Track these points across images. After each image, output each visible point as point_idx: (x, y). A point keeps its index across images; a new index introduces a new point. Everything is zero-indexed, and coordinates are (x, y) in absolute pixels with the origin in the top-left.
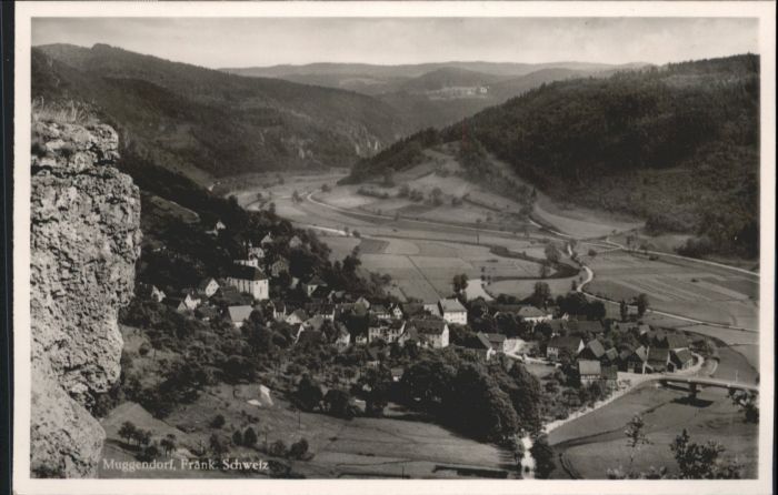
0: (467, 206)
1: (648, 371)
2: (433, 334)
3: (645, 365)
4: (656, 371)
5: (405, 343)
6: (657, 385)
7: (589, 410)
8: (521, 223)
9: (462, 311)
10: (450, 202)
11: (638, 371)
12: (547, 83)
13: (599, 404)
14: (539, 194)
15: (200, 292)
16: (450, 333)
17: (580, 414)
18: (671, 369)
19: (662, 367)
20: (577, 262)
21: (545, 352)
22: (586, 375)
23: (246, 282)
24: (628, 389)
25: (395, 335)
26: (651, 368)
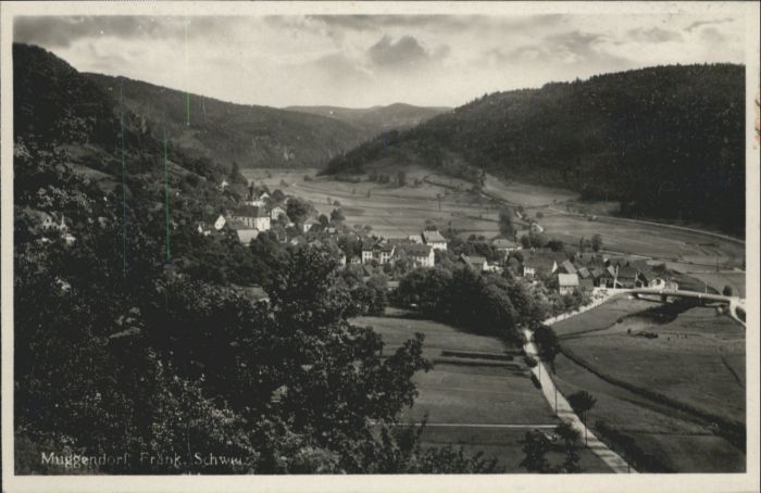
0: (427, 185)
1: (619, 287)
2: (420, 256)
3: (616, 281)
4: (625, 287)
5: (396, 262)
6: (630, 297)
7: (575, 313)
8: (475, 197)
9: (443, 242)
10: (412, 183)
11: (610, 285)
12: (489, 94)
13: (583, 309)
14: (487, 176)
15: (210, 226)
16: (436, 257)
17: (567, 316)
18: (639, 285)
19: (631, 284)
20: (528, 221)
21: (522, 271)
22: (565, 287)
23: (251, 220)
24: (605, 299)
25: (387, 257)
26: (620, 283)
